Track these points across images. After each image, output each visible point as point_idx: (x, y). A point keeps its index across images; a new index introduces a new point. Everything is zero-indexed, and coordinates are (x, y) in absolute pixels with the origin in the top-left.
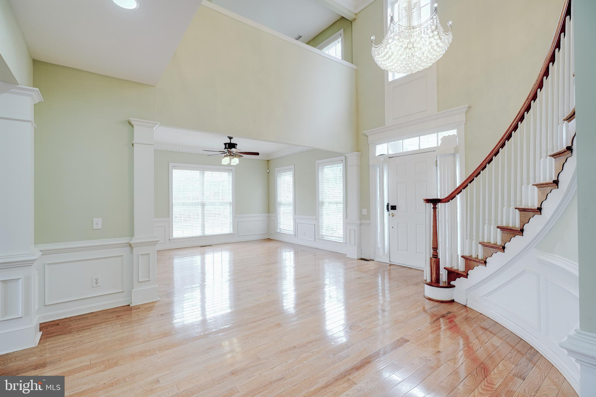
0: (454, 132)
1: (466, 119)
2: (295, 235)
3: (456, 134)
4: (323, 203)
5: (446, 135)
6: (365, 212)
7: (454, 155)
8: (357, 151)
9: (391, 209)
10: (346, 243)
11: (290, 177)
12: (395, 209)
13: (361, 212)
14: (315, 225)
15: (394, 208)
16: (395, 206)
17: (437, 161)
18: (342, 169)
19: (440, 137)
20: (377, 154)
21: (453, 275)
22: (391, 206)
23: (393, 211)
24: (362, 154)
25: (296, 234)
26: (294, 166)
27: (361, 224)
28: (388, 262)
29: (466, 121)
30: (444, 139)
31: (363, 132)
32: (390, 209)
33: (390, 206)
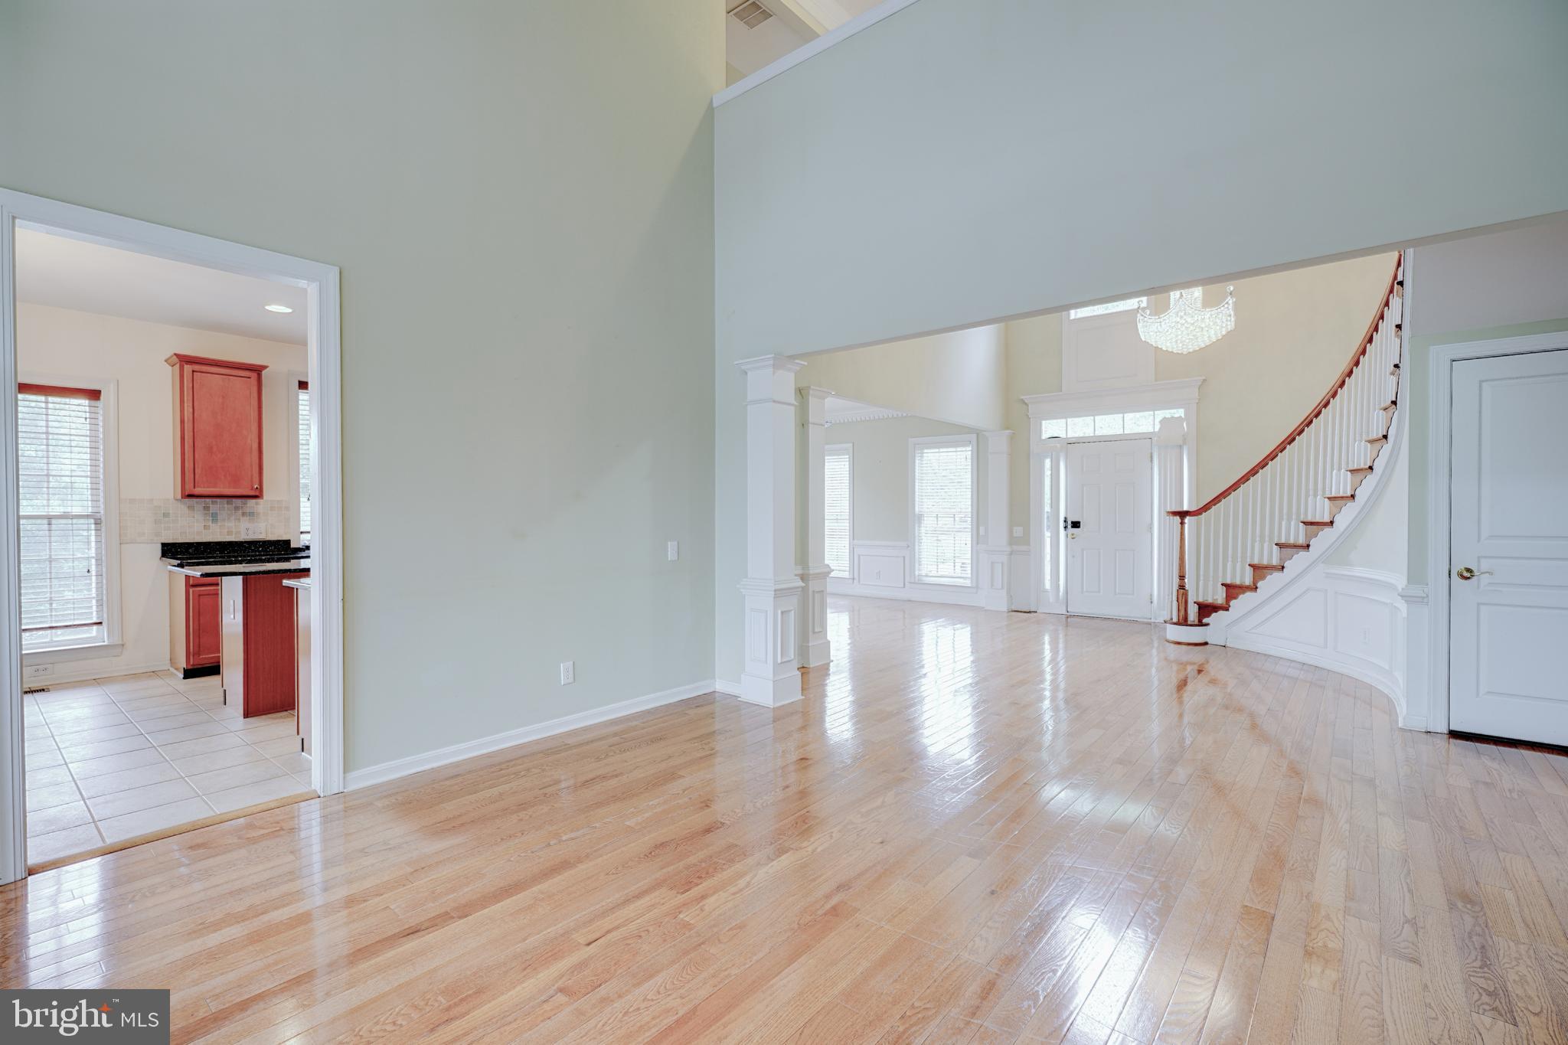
0: (1180, 413)
1: (1199, 395)
2: (854, 579)
3: (1183, 416)
4: (920, 517)
5: (1168, 416)
6: (1018, 531)
7: (1181, 447)
8: (1007, 428)
9: (1072, 527)
10: (977, 587)
11: (842, 466)
12: (1079, 527)
13: (1011, 532)
14: (904, 557)
15: (1076, 525)
16: (1079, 523)
17: (1151, 453)
18: (969, 457)
19: (1158, 419)
20: (1045, 436)
21: (1206, 610)
22: (1072, 522)
23: (1075, 530)
24: (1014, 433)
25: (856, 576)
26: (851, 445)
27: (1011, 554)
28: (1064, 612)
29: (1199, 399)
30: (1164, 421)
31: (1022, 397)
32: (1069, 526)
33: (1069, 523)
